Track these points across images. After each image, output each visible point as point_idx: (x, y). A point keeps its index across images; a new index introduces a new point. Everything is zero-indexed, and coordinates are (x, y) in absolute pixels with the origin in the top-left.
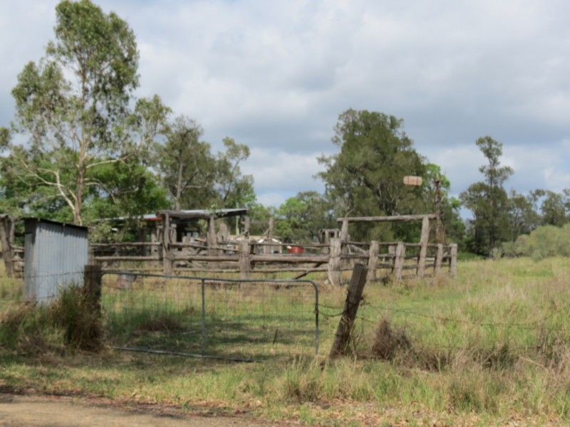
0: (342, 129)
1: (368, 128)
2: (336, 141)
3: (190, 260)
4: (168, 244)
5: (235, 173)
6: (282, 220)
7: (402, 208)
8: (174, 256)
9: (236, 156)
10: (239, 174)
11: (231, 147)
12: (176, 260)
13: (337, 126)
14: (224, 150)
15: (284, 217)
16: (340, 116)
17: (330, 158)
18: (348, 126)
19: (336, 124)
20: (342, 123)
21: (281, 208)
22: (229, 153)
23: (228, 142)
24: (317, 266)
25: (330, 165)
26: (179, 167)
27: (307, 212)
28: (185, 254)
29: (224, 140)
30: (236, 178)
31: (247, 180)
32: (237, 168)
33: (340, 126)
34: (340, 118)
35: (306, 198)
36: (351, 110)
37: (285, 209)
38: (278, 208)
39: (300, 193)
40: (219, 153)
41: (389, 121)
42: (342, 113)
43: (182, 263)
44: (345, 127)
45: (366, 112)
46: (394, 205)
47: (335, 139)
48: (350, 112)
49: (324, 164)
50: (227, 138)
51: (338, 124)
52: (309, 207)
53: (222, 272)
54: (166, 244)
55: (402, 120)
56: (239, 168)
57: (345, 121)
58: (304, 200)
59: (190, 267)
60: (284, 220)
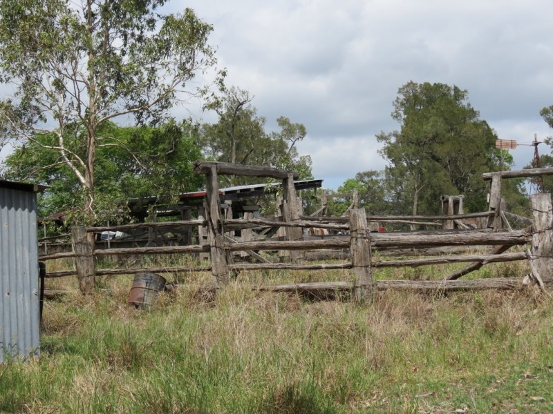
0: (402, 104)
1: (430, 101)
2: (396, 117)
3: (256, 250)
4: (219, 222)
5: (292, 154)
6: (340, 203)
7: (475, 182)
8: (231, 242)
9: (291, 136)
10: (296, 154)
11: (286, 127)
12: (233, 249)
13: (397, 101)
14: (279, 130)
15: (343, 200)
16: (400, 89)
17: (389, 136)
18: (407, 100)
19: (396, 99)
20: (402, 97)
21: (339, 191)
22: (285, 133)
23: (283, 122)
24: (500, 252)
25: (390, 143)
26: (232, 144)
27: (367, 193)
28: (248, 238)
29: (278, 120)
30: (293, 159)
31: (304, 162)
32: (294, 149)
33: (400, 101)
34: (399, 92)
35: (366, 179)
36: (412, 82)
37: (343, 191)
38: (336, 191)
39: (359, 174)
40: (274, 134)
41: (452, 93)
42: (402, 87)
43: (243, 254)
44: (405, 102)
45: (427, 85)
46: (465, 180)
47: (395, 114)
48: (411, 85)
49: (384, 142)
50: (282, 117)
51: (398, 98)
52: (369, 188)
53: (320, 268)
54: (214, 222)
55: (466, 91)
56: (295, 149)
57: (405, 95)
58: (362, 181)
59: (258, 261)
60: (343, 203)
